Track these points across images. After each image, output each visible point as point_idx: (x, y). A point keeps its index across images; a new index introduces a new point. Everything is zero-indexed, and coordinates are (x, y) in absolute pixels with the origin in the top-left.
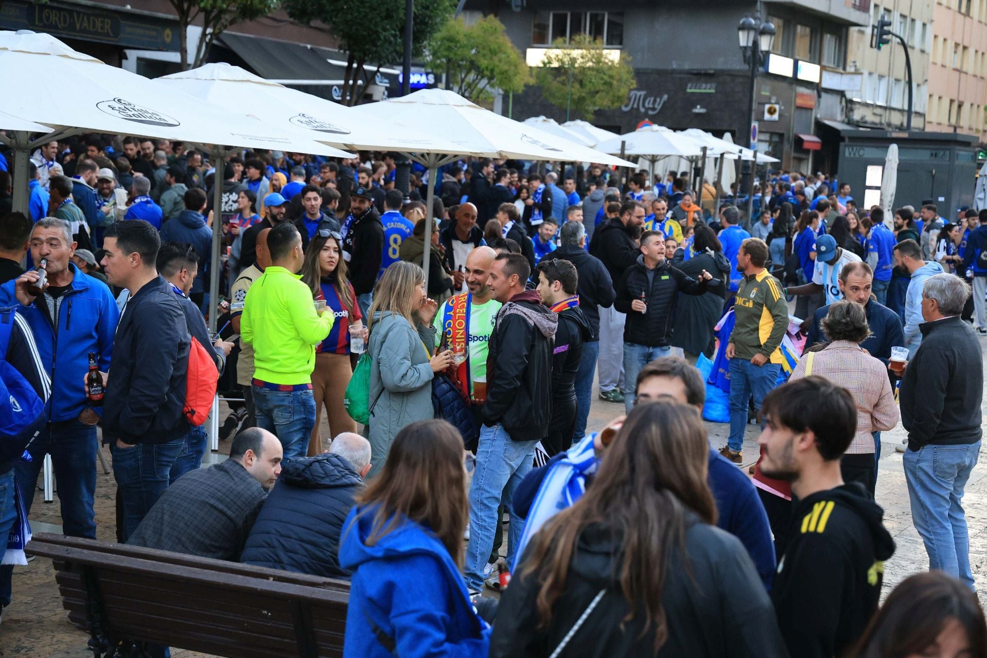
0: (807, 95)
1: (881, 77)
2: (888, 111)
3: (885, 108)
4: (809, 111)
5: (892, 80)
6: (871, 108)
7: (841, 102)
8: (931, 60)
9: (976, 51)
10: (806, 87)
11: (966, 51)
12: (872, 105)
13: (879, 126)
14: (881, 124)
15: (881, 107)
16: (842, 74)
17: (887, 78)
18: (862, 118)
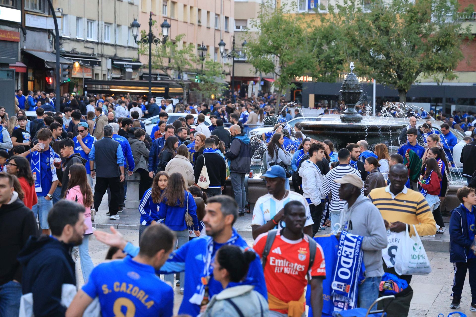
0: (10, 32)
1: (90, 21)
2: (100, 46)
3: (98, 43)
4: (15, 45)
5: (102, 23)
6: (82, 43)
7: (49, 38)
8: (140, 10)
9: (185, 6)
10: (9, 26)
11: (176, 5)
12: (83, 41)
13: (91, 56)
14: (93, 54)
15: (92, 42)
16: (47, 17)
17: (97, 22)
18: (73, 50)
